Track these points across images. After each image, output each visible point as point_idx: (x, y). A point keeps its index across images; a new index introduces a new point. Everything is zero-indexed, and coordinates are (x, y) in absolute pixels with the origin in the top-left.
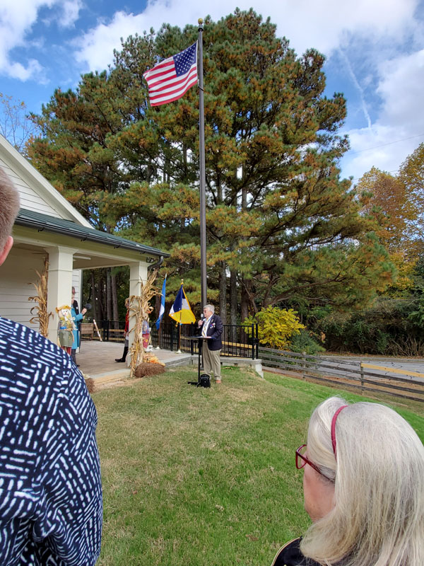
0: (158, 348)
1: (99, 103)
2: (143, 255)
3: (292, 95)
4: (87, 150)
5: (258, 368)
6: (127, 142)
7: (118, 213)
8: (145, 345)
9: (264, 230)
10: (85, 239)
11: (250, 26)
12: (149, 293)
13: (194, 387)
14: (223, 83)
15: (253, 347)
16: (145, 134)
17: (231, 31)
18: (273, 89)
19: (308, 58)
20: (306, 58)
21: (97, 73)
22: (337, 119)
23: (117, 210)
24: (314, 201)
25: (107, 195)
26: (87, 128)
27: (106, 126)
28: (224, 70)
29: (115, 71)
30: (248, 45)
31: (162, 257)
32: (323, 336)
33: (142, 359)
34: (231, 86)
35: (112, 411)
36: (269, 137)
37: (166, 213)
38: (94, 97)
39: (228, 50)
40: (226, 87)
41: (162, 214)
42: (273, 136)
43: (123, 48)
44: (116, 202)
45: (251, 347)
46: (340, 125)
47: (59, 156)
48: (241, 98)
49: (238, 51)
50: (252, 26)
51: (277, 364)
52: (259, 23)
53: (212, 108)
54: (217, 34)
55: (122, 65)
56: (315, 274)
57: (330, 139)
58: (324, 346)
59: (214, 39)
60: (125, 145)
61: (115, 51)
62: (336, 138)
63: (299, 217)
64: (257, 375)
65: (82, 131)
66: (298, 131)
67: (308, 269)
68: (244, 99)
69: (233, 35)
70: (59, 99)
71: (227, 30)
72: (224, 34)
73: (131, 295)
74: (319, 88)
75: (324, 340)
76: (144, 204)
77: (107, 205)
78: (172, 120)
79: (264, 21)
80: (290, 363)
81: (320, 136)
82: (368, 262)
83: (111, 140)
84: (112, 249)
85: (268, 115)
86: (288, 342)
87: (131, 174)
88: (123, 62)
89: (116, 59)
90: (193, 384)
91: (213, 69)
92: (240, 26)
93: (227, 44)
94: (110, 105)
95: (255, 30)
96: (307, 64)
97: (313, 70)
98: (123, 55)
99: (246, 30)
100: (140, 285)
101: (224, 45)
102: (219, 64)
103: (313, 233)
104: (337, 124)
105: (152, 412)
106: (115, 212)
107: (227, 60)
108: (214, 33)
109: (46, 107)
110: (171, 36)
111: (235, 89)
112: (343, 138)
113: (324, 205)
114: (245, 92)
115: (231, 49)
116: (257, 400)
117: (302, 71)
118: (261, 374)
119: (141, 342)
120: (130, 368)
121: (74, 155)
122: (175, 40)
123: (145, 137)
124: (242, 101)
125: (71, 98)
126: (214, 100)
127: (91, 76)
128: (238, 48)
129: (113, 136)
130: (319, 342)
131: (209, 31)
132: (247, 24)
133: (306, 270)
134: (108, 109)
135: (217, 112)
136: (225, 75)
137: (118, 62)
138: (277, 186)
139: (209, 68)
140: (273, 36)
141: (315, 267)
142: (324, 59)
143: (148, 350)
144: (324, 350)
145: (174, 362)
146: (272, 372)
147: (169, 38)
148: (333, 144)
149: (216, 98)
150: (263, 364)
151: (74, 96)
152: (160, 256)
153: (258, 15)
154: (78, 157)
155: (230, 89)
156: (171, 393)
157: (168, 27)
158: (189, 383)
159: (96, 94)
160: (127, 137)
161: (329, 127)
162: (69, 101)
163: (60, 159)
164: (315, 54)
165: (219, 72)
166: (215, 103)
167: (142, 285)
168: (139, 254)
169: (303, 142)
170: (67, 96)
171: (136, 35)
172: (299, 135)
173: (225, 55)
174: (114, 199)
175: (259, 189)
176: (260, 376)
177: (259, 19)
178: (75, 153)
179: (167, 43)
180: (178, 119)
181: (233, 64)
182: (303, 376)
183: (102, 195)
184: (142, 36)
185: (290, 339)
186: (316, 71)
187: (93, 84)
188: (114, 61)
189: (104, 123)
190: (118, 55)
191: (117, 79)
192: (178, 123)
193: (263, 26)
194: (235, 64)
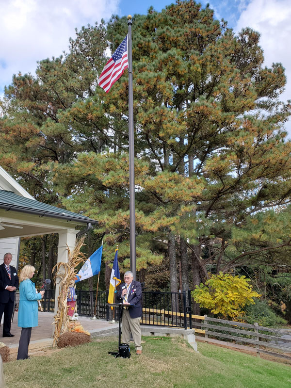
0: (95, 318)
1: (54, 83)
3: (230, 68)
4: (40, 125)
6: (75, 117)
7: (68, 181)
8: (71, 313)
9: (210, 194)
11: (190, 12)
14: (163, 61)
16: (92, 109)
17: (173, 18)
18: (212, 64)
19: (244, 35)
20: (242, 36)
21: (53, 58)
22: (277, 87)
23: (67, 179)
25: (57, 165)
26: (41, 105)
27: (60, 103)
28: (165, 50)
29: (69, 55)
30: (187, 29)
32: (283, 306)
34: (170, 63)
36: (207, 106)
37: (110, 181)
38: (49, 79)
39: (169, 34)
40: (166, 65)
41: (107, 182)
42: (211, 105)
43: (77, 36)
44: (65, 171)
46: (281, 92)
47: (14, 131)
48: (180, 73)
49: (178, 34)
50: (192, 12)
52: (198, 10)
53: (152, 83)
54: (159, 20)
55: (76, 50)
56: (264, 237)
57: (273, 105)
59: (157, 24)
60: (74, 119)
61: (70, 39)
62: (279, 103)
63: (243, 180)
65: (37, 108)
66: (237, 99)
67: (256, 233)
68: (183, 73)
69: (174, 21)
70: (17, 82)
71: (169, 17)
72: (166, 22)
74: (258, 60)
76: (90, 172)
77: (57, 175)
78: (116, 96)
79: (203, 7)
81: (263, 102)
83: (62, 116)
85: (208, 87)
87: (82, 145)
88: (77, 48)
89: (71, 45)
91: (156, 50)
92: (181, 12)
93: (167, 29)
94: (62, 85)
95: (196, 15)
96: (243, 40)
97: (250, 45)
98: (77, 41)
99: (187, 16)
101: (165, 30)
102: (161, 45)
103: (261, 195)
104: (278, 91)
106: (65, 181)
107: (169, 42)
108: (157, 21)
109: (8, 89)
110: (119, 25)
111: (174, 66)
112: (287, 103)
113: (268, 168)
114: (184, 68)
115: (172, 33)
117: (239, 47)
121: (28, 130)
122: (123, 27)
123: (92, 112)
124: (182, 76)
125: (27, 81)
126: (154, 77)
127: (47, 61)
128: (179, 31)
129: (64, 112)
131: (152, 19)
132: (188, 10)
133: (254, 235)
134: (61, 88)
135: (158, 87)
136: (165, 55)
137: (73, 47)
139: (152, 49)
140: (212, 20)
141: (264, 231)
142: (259, 35)
143: (73, 318)
144: (285, 322)
147: (117, 27)
148: (277, 109)
149: (156, 75)
151: (29, 79)
153: (197, 3)
154: (32, 132)
155: (170, 66)
157: (117, 18)
159: (51, 76)
160: (76, 112)
161: (271, 94)
162: (25, 83)
163: (15, 133)
164: (250, 32)
165: (161, 52)
166: (155, 79)
170: (24, 80)
171: (89, 25)
172: (237, 103)
173: (166, 38)
174: (64, 169)
177: (199, 7)
178: (29, 128)
179: (116, 31)
180: (121, 95)
181: (174, 45)
182: (256, 351)
183: (53, 165)
184: (94, 26)
185: (245, 309)
186: (253, 46)
187: (48, 68)
188: (69, 47)
189: (58, 100)
190: (73, 42)
191: (72, 61)
192: (122, 98)
193: (203, 11)
194: (176, 44)
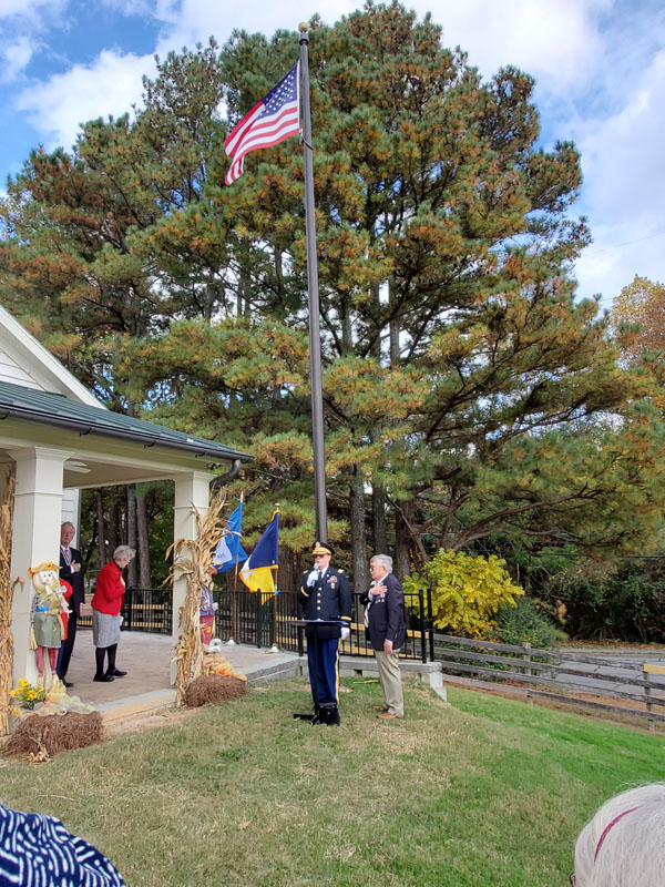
0: (232, 642)
1: (115, 171)
2: (199, 459)
3: (478, 150)
4: (90, 258)
5: (436, 680)
6: (166, 244)
7: (149, 375)
8: (206, 639)
9: (435, 401)
10: (87, 432)
11: (393, 29)
12: (213, 533)
13: (307, 725)
14: (344, 131)
15: (423, 635)
16: (200, 227)
17: (360, 40)
18: (443, 140)
19: (504, 82)
20: (499, 82)
21: (111, 118)
22: (565, 190)
23: (148, 368)
24: (529, 344)
25: (126, 340)
26: (92, 218)
27: (129, 213)
28: (347, 108)
29: (144, 113)
30: (391, 63)
31: (238, 463)
32: (562, 609)
33: (199, 668)
34: (357, 136)
35: (139, 782)
36: (434, 227)
37: (241, 377)
38: (105, 163)
39: (353, 74)
40: (350, 139)
41: (234, 379)
42: (442, 224)
43: (159, 73)
44: (144, 353)
45: (418, 634)
46: (572, 199)
47: (35, 269)
48: (379, 157)
49: (373, 75)
50: (398, 29)
51: (473, 669)
52: (410, 24)
53: (324, 177)
54: (333, 45)
55: (157, 103)
56: (538, 484)
57: (554, 227)
58: (566, 629)
59: (328, 53)
60: (164, 249)
61: (144, 79)
62: (566, 224)
63: (501, 374)
64: (434, 695)
65: (82, 223)
66: (491, 214)
67: (522, 476)
68: (385, 159)
69: (363, 47)
70: (39, 166)
71: (352, 38)
72: (346, 45)
73: (177, 538)
74: (526, 134)
75: (565, 617)
76: (197, 358)
77: (127, 360)
78: (251, 202)
79: (420, 20)
80: (498, 666)
81: (534, 221)
82: (641, 458)
83: (137, 241)
84: (140, 448)
85: (434, 187)
86: (493, 622)
87: (175, 300)
88: (160, 99)
89: (146, 92)
90: (304, 717)
91: (326, 107)
92: (375, 30)
93: (350, 63)
94: (134, 175)
95: (405, 37)
96: (501, 92)
97: (515, 102)
98: (160, 85)
99: (386, 38)
100: (194, 517)
101: (345, 64)
102: (338, 98)
103: (532, 404)
104: (565, 198)
105: (222, 782)
106: (144, 373)
107: (354, 92)
108: (328, 44)
109: (14, 180)
110: (249, 51)
111: (366, 142)
112: (579, 223)
113: (548, 349)
114: (387, 146)
115: (359, 72)
116: (436, 750)
117: (492, 105)
118: (442, 693)
119: (198, 634)
120: (175, 687)
121: (64, 267)
122: (257, 56)
123: (201, 233)
124: (381, 163)
125: (61, 165)
126: (327, 163)
127: (99, 124)
128: (373, 69)
129: (141, 233)
130: (554, 620)
131: (318, 41)
132: (388, 25)
133: (518, 479)
134: (131, 183)
135: (335, 185)
136: (348, 118)
137: (150, 97)
138: (457, 316)
139: (318, 105)
140: (437, 46)
141: (536, 472)
142: (533, 83)
143: (211, 648)
144: (565, 636)
145: (264, 672)
146: (463, 686)
147: (245, 55)
148: (561, 236)
149: (330, 158)
150: (444, 671)
151: (66, 160)
152: (234, 460)
153: (408, 11)
154: (72, 271)
155: (357, 142)
156: (260, 739)
157: (243, 36)
158: (296, 716)
159: (109, 157)
160: (166, 234)
161: (550, 205)
162: (58, 169)
163: (36, 275)
164: (515, 75)
165: (336, 112)
166: (330, 168)
167: (198, 518)
168: (192, 457)
169: (502, 233)
170: (53, 161)
171: (184, 50)
172: (492, 221)
173: (348, 82)
174: (142, 348)
175: (422, 324)
176: (440, 697)
177: (411, 17)
178: (65, 263)
179: (241, 64)
180: (261, 200)
181: (363, 98)
182: (526, 694)
183: (118, 340)
184: (195, 52)
185: (496, 616)
186: (519, 104)
187: (102, 139)
188: (143, 96)
189: (123, 208)
190: (151, 85)
191: (149, 128)
192: (263, 208)
193: (419, 28)
194: (368, 97)
